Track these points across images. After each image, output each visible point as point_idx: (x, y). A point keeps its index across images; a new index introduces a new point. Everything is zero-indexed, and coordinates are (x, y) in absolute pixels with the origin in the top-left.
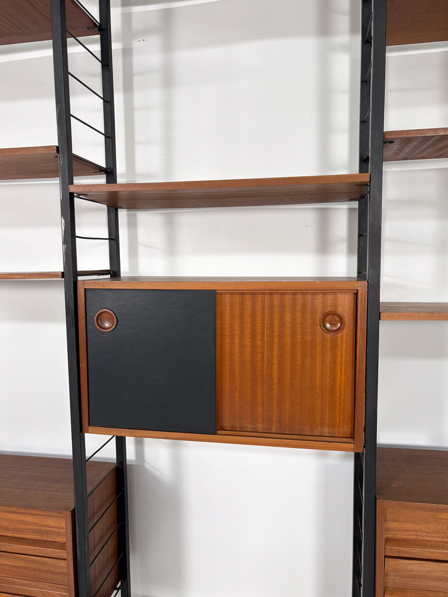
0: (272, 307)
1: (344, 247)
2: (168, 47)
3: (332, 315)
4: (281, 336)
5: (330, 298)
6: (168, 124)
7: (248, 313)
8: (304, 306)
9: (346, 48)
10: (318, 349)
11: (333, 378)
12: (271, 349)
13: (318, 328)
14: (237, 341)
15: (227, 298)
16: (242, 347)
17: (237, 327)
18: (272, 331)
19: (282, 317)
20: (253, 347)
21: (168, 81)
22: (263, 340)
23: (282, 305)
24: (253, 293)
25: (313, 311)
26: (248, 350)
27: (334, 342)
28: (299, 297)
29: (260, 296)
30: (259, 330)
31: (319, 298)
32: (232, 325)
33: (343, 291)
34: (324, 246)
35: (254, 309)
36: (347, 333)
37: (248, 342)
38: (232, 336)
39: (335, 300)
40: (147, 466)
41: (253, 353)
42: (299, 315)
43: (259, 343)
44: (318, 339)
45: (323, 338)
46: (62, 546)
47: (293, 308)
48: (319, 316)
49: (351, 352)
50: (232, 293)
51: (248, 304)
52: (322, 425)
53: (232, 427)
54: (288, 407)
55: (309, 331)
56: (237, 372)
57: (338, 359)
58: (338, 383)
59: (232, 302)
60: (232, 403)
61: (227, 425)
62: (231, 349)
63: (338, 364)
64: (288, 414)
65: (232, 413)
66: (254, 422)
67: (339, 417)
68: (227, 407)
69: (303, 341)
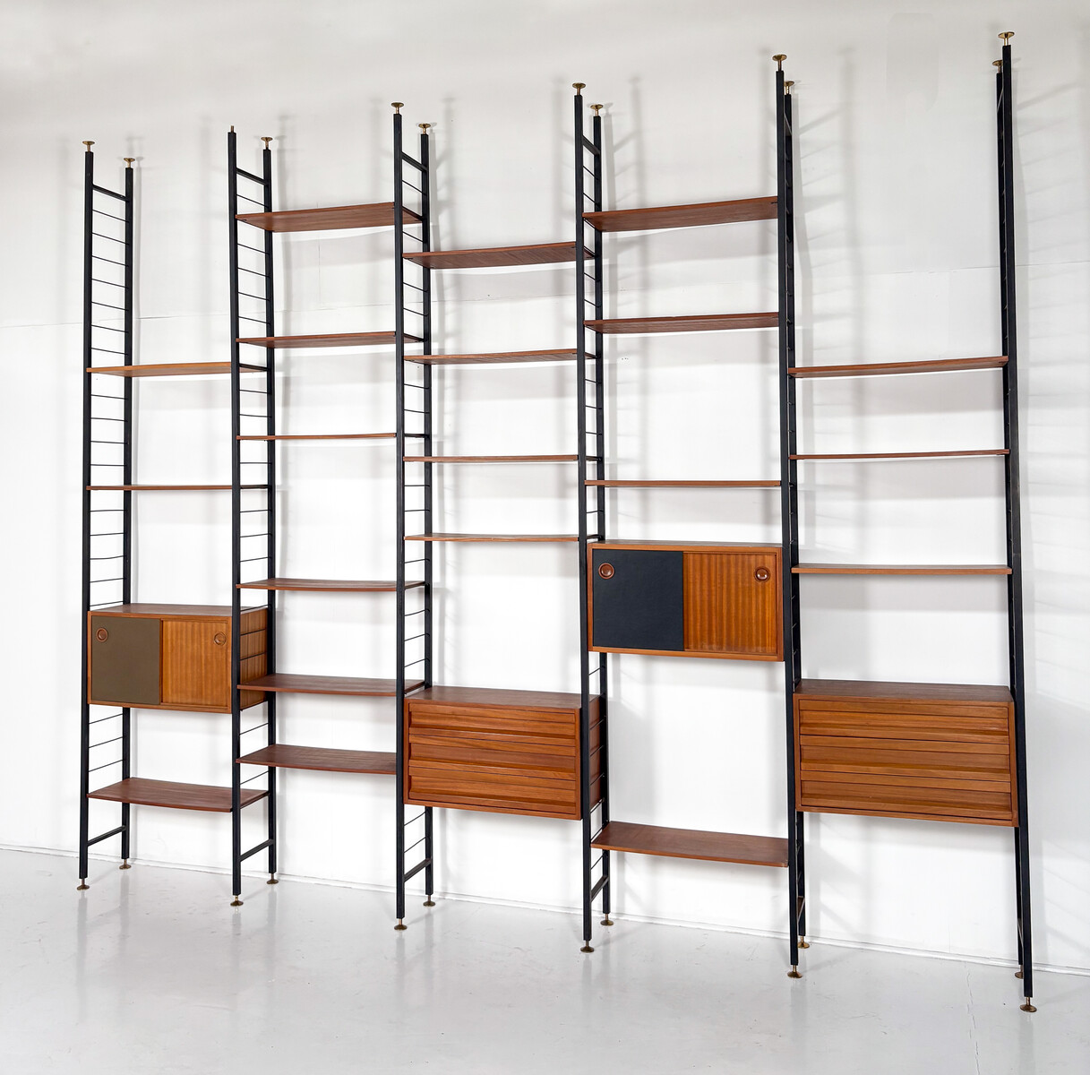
0: (722, 564)
2: (645, 364)
3: (761, 569)
4: (729, 584)
5: (760, 558)
6: (644, 422)
7: (705, 567)
8: (743, 564)
10: (754, 591)
11: (764, 613)
12: (722, 593)
13: (754, 580)
14: (698, 586)
15: (691, 557)
16: (702, 590)
17: (698, 577)
18: (722, 579)
19: (729, 571)
20: (710, 591)
21: (645, 389)
22: (716, 586)
23: (729, 562)
24: (709, 554)
25: (750, 566)
26: (706, 593)
27: (764, 588)
28: (740, 556)
29: (713, 556)
30: (713, 579)
31: (753, 558)
32: (694, 576)
33: (769, 554)
35: (709, 564)
36: (771, 581)
37: (705, 587)
38: (694, 583)
39: (764, 560)
40: (623, 702)
41: (710, 595)
42: (740, 568)
43: (713, 588)
44: (753, 585)
45: (757, 586)
46: (573, 737)
47: (736, 564)
48: (753, 571)
49: (774, 595)
50: (694, 553)
51: (706, 561)
52: (757, 645)
53: (695, 647)
54: (733, 633)
55: (747, 580)
56: (698, 608)
57: (767, 600)
58: (767, 616)
59: (694, 560)
60: (695, 630)
61: (692, 646)
62: (694, 592)
63: (767, 604)
64: (734, 637)
65: (695, 637)
66: (710, 643)
67: (768, 640)
68: (692, 633)
69: (743, 587)
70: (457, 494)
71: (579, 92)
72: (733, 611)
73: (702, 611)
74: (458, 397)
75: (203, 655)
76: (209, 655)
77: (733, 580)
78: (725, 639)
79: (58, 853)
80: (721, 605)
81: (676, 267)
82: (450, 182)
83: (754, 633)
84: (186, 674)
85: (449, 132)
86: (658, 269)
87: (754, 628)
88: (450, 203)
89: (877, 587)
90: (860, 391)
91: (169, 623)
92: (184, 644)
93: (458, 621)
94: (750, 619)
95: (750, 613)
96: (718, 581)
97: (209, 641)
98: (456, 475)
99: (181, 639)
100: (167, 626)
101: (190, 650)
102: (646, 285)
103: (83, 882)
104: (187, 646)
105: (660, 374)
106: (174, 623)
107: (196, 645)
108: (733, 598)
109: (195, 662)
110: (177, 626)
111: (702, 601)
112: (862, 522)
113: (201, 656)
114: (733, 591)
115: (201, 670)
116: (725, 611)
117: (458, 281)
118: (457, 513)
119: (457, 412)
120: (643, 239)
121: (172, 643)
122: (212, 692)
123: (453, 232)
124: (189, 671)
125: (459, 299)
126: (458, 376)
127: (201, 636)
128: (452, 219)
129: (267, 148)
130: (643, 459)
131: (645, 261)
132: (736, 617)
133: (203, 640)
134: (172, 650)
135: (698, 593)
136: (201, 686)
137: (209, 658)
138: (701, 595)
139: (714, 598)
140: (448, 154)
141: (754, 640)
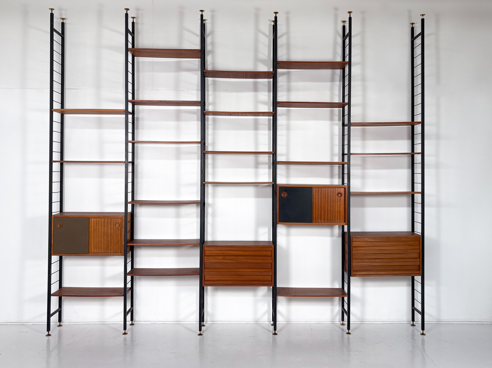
0: (325, 191)
1: (337, 176)
2: (288, 119)
3: (339, 193)
4: (328, 199)
7: (320, 193)
8: (333, 191)
9: (337, 124)
10: (337, 201)
11: (340, 208)
12: (325, 202)
13: (337, 196)
17: (317, 196)
18: (325, 197)
19: (328, 193)
20: (321, 201)
21: (288, 128)
25: (335, 192)
26: (320, 202)
27: (340, 200)
28: (332, 189)
29: (322, 189)
30: (322, 197)
31: (337, 189)
32: (316, 196)
33: (342, 188)
34: (332, 176)
35: (321, 191)
36: (343, 197)
37: (319, 200)
38: (316, 198)
39: (340, 190)
41: (321, 202)
42: (332, 193)
43: (322, 200)
44: (336, 199)
45: (338, 199)
46: (271, 256)
47: (331, 191)
48: (337, 193)
49: (344, 202)
50: (316, 188)
51: (320, 190)
52: (338, 220)
53: (316, 221)
54: (329, 215)
55: (334, 197)
56: (317, 207)
57: (341, 204)
58: (341, 209)
59: (316, 190)
60: (316, 215)
61: (314, 221)
62: (315, 201)
63: (341, 205)
64: (329, 217)
65: (316, 218)
66: (321, 219)
67: (341, 218)
68: (314, 216)
69: (333, 200)
70: (214, 167)
71: (276, 15)
72: (329, 208)
73: (318, 208)
74: (214, 128)
75: (109, 232)
76: (112, 232)
77: (329, 197)
78: (326, 218)
79: (21, 324)
80: (325, 206)
81: (301, 84)
82: (213, 44)
83: (336, 216)
84: (101, 241)
85: (213, 24)
86: (294, 84)
87: (336, 214)
88: (212, 52)
89: (368, 200)
90: (364, 132)
91: (93, 219)
92: (100, 228)
93: (214, 215)
94: (335, 211)
95: (335, 208)
96: (324, 197)
97: (112, 226)
98: (213, 159)
99: (99, 226)
100: (91, 221)
101: (103, 230)
102: (289, 90)
103: (48, 333)
104: (101, 229)
105: (294, 123)
106: (95, 219)
107: (106, 228)
108: (329, 203)
109: (106, 236)
110: (96, 220)
111: (318, 205)
112: (363, 177)
113: (108, 233)
114: (329, 201)
115: (108, 238)
116: (326, 208)
117: (214, 83)
118: (214, 174)
119: (214, 134)
120: (288, 73)
121: (94, 228)
122: (114, 247)
123: (213, 64)
124: (102, 239)
125: (215, 90)
126: (214, 120)
127: (108, 224)
128: (213, 58)
129: (133, 21)
130: (288, 154)
131: (289, 81)
132: (330, 210)
133: (109, 226)
134: (94, 231)
135: (317, 202)
136: (108, 245)
137: (112, 233)
138: (318, 203)
139: (322, 203)
140: (212, 32)
141: (336, 218)
